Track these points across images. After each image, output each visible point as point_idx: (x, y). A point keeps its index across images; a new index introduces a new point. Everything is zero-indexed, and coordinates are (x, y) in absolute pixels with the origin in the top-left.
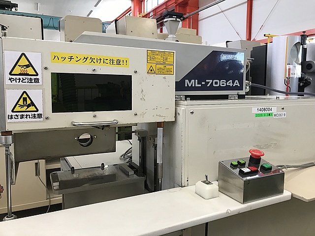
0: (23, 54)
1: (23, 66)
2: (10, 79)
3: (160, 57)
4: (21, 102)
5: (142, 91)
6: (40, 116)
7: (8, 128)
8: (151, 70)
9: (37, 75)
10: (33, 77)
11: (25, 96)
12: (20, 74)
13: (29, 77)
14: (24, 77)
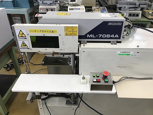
0: (21, 30)
1: (21, 34)
2: (19, 38)
3: (70, 29)
4: (23, 44)
5: (63, 42)
6: (29, 48)
7: (21, 51)
8: (67, 34)
9: (26, 37)
10: (25, 37)
11: (23, 43)
12: (21, 37)
13: (24, 37)
14: (22, 37)
